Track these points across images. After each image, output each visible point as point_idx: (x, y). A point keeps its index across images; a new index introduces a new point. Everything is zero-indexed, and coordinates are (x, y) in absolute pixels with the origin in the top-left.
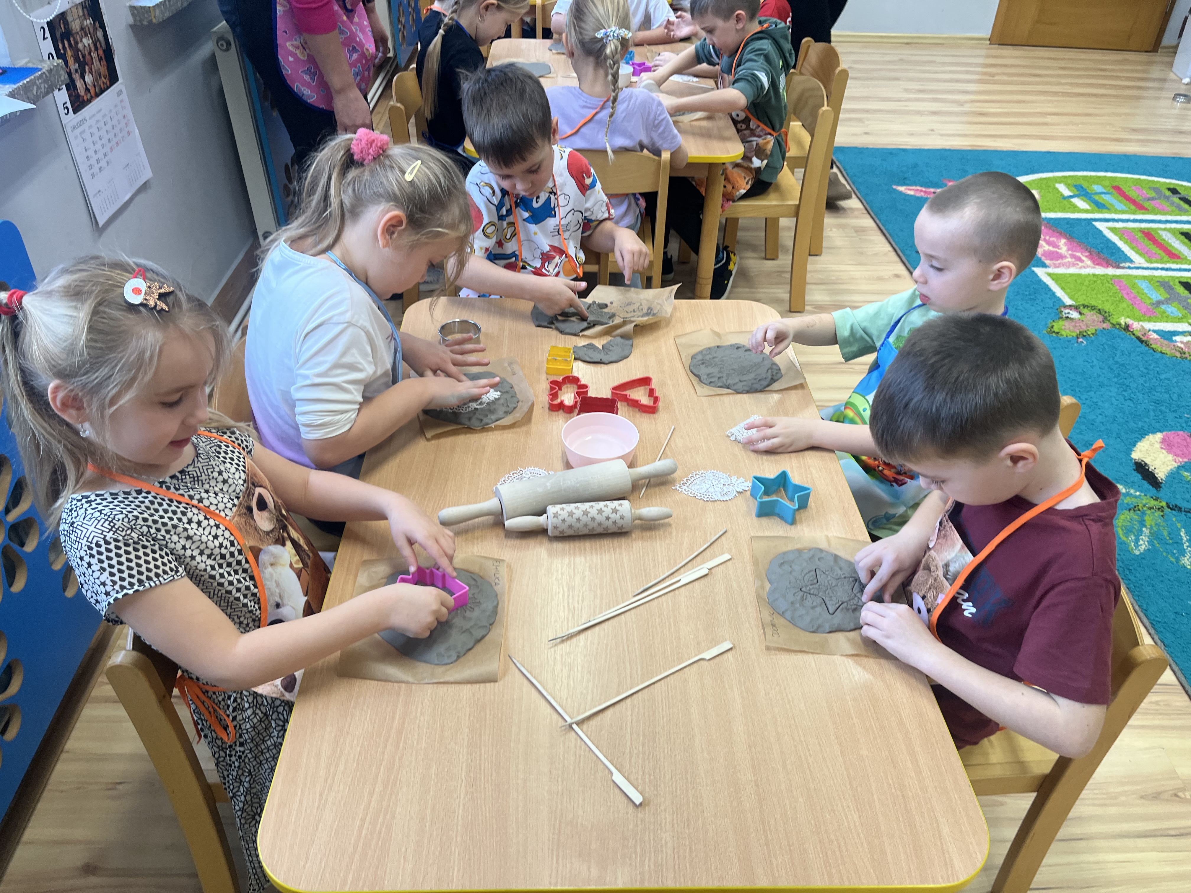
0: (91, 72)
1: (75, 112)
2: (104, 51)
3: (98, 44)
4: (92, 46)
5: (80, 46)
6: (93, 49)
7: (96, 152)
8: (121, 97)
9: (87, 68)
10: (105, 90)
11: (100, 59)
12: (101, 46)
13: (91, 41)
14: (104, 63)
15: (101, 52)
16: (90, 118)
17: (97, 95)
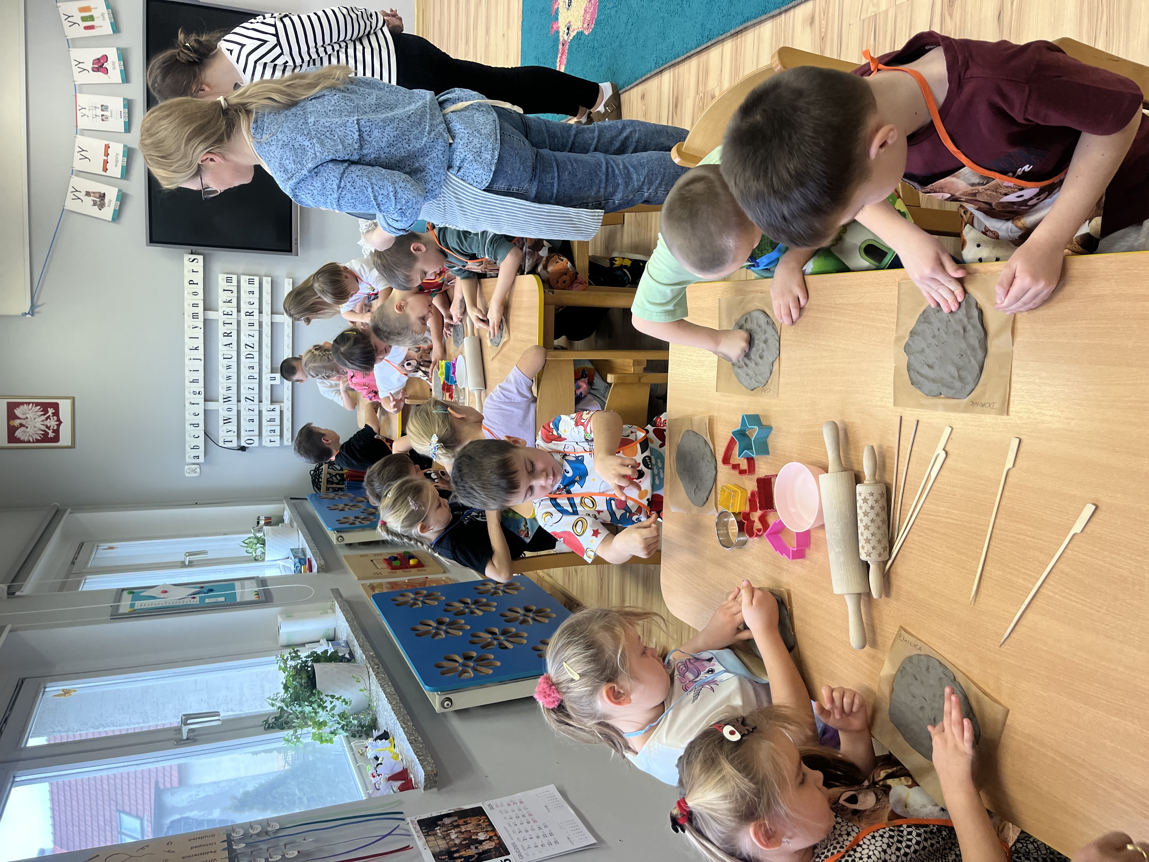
0: (477, 834)
1: (508, 853)
2: (459, 819)
3: (454, 824)
4: (457, 830)
5: (457, 842)
6: (459, 829)
7: (538, 837)
8: (494, 807)
9: (473, 837)
10: (489, 821)
11: (466, 823)
12: (456, 821)
13: (453, 831)
14: (468, 820)
15: (461, 822)
16: (512, 839)
17: (494, 830)
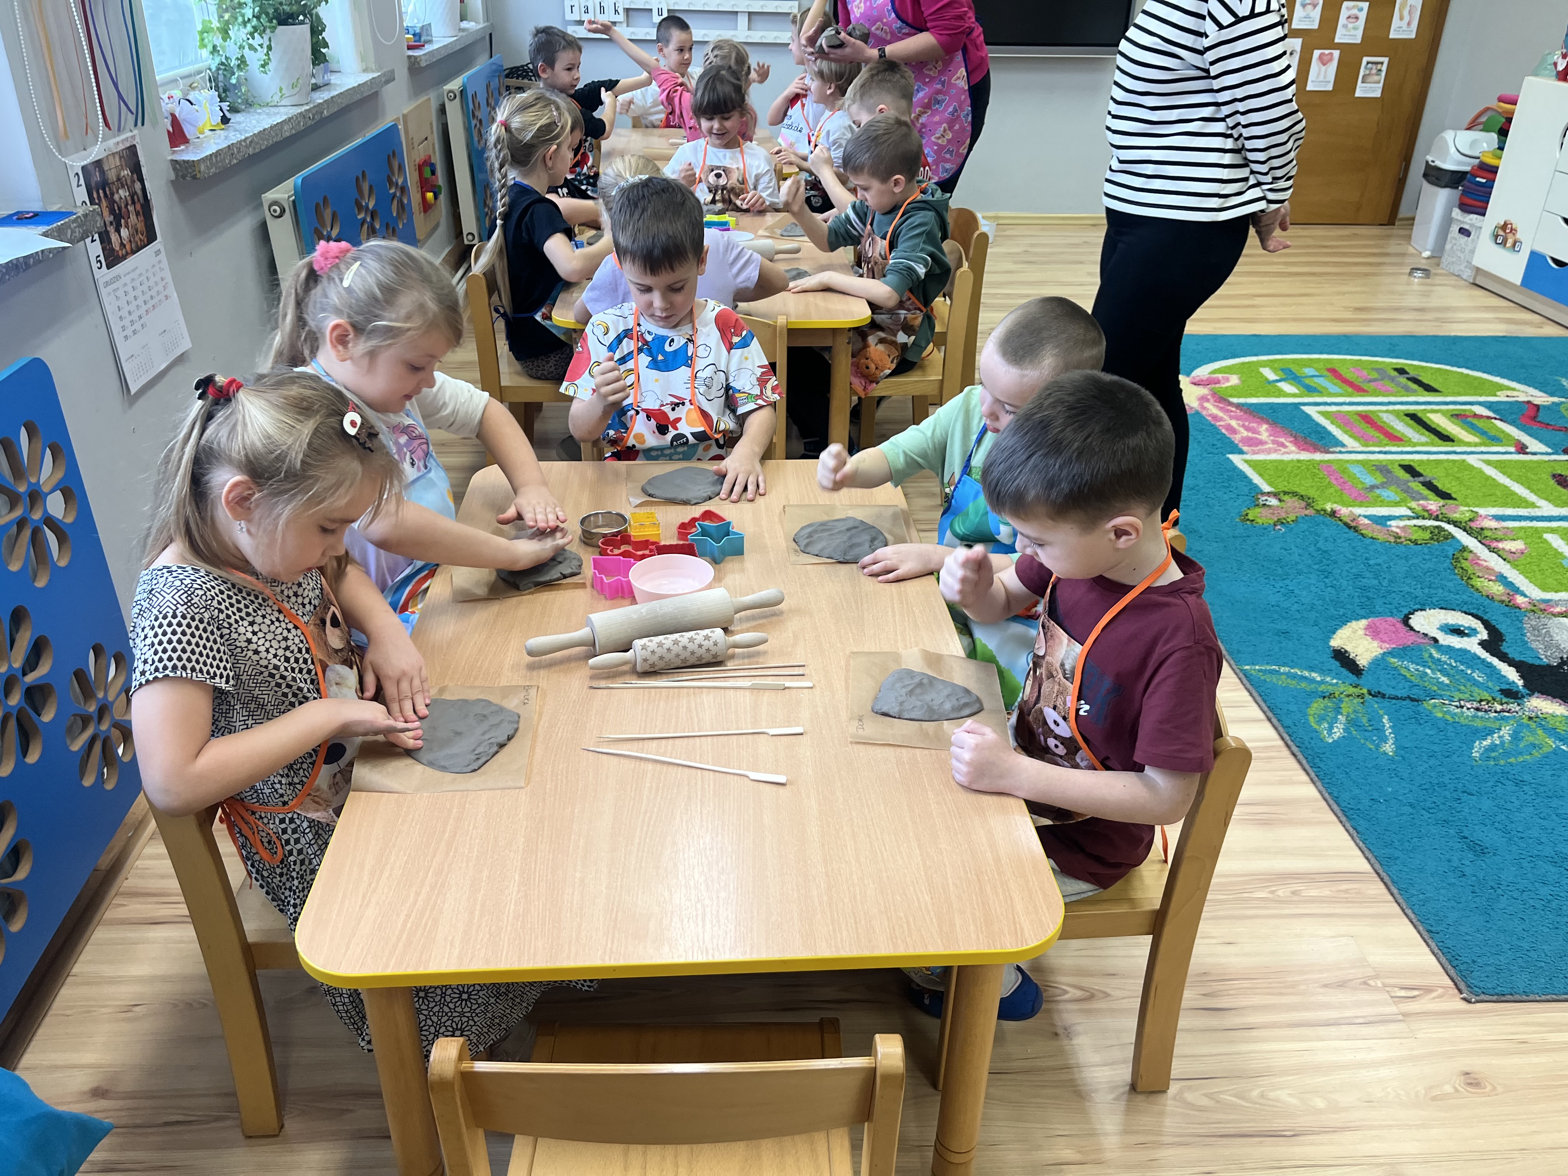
0: (127, 227)
1: (108, 267)
2: (142, 206)
3: (136, 198)
4: (129, 198)
6: (130, 202)
7: (130, 313)
8: (159, 258)
9: (123, 221)
10: (142, 248)
11: (137, 214)
12: (139, 200)
13: (128, 193)
14: (141, 218)
15: (138, 207)
16: (124, 276)
17: (134, 252)
